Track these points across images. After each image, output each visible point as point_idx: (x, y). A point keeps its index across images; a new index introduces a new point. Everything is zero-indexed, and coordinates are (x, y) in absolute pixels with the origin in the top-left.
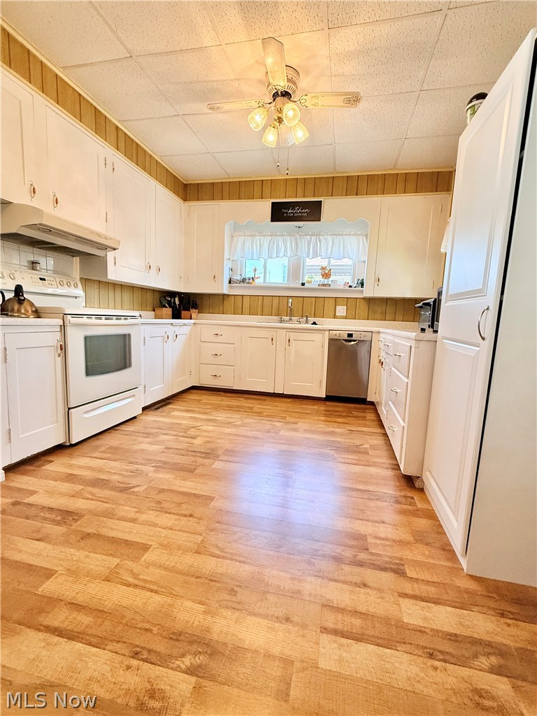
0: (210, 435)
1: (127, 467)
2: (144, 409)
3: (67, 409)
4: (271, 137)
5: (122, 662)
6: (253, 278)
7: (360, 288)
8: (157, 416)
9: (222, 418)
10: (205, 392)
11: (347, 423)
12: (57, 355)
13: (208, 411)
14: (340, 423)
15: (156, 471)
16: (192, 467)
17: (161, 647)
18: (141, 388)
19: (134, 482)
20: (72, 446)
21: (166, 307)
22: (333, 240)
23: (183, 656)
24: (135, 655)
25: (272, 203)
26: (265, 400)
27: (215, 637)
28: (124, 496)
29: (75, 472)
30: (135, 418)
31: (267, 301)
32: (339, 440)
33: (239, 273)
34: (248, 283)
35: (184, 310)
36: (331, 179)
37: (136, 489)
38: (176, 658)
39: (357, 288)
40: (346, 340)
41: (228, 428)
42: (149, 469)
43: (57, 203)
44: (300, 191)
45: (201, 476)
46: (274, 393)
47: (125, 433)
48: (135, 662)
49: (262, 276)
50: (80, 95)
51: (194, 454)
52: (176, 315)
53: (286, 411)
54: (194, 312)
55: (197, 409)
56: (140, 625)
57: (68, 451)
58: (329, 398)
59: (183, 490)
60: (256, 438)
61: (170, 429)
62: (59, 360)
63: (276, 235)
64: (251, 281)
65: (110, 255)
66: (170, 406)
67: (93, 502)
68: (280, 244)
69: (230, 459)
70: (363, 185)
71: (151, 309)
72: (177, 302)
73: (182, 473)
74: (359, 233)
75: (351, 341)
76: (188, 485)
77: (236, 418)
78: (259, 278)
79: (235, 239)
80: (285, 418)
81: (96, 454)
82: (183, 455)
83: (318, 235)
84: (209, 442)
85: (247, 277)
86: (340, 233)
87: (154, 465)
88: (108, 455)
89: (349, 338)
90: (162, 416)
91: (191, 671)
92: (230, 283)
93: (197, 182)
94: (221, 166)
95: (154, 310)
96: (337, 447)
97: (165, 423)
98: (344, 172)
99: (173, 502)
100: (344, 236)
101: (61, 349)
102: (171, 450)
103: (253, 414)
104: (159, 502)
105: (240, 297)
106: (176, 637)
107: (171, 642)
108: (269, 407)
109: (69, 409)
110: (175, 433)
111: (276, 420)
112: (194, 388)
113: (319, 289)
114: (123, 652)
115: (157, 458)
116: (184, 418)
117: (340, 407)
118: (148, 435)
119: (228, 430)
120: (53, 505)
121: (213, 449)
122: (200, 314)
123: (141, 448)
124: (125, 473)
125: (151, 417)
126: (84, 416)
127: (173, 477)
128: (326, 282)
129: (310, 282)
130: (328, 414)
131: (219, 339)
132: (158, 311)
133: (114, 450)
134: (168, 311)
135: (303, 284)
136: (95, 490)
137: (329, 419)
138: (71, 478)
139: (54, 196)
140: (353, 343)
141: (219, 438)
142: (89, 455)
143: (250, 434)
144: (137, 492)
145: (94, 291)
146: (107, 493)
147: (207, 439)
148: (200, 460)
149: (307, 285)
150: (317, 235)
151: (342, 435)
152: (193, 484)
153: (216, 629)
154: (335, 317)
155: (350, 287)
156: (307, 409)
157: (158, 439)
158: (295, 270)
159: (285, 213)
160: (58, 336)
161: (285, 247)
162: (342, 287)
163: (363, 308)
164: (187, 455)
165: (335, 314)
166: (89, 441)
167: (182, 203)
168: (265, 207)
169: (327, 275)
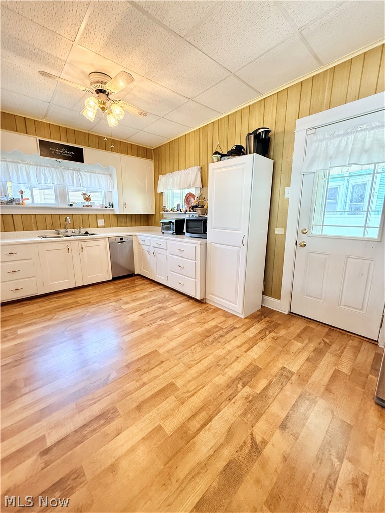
5: (231, 405)
7: (111, 208)
17: (230, 392)
22: (90, 176)
23: (237, 387)
24: (230, 400)
25: (39, 140)
27: (234, 376)
31: (40, 219)
33: (3, 194)
34: (19, 204)
36: (87, 135)
38: (237, 389)
40: (120, 243)
44: (63, 137)
48: (233, 401)
49: (30, 198)
56: (217, 396)
58: (114, 279)
63: (42, 166)
64: (21, 202)
68: (46, 173)
74: (106, 173)
78: (27, 199)
86: (94, 172)
91: (244, 386)
100: (98, 175)
105: (10, 217)
106: (228, 386)
107: (230, 388)
113: (83, 209)
114: (226, 403)
129: (76, 203)
131: (15, 257)
135: (71, 205)
149: (74, 206)
153: (231, 375)
154: (98, 227)
155: (106, 207)
158: (62, 195)
159: (53, 151)
161: (52, 177)
162: (100, 208)
163: (114, 220)
165: (97, 225)
169: (88, 199)
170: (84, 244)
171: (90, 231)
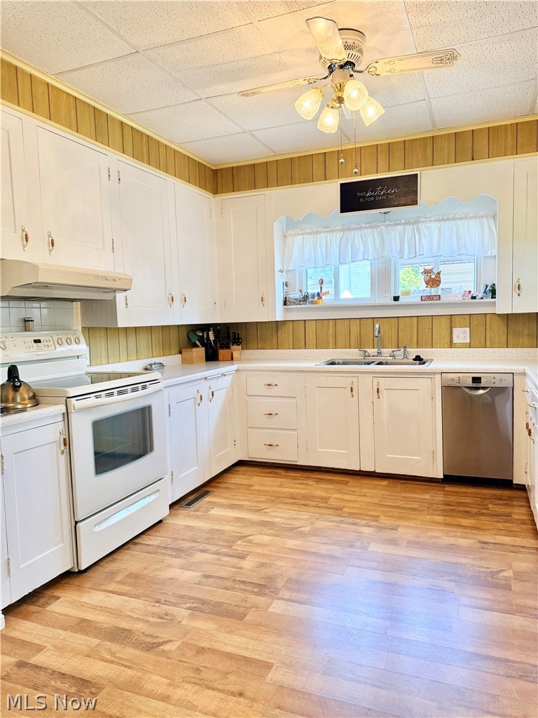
0: (265, 551)
1: (155, 610)
2: (172, 506)
3: (73, 524)
4: (330, 121)
6: (318, 294)
7: (490, 300)
8: (190, 516)
9: (283, 520)
10: (256, 469)
11: (477, 528)
12: (60, 452)
13: (262, 506)
14: (466, 527)
15: (192, 617)
16: (242, 610)
18: (168, 477)
19: (164, 634)
20: (81, 572)
21: (197, 346)
22: (439, 229)
25: (341, 184)
26: (346, 483)
28: (151, 657)
29: (89, 616)
30: (161, 521)
31: (341, 328)
32: (464, 561)
33: (298, 288)
34: (312, 303)
35: (222, 348)
36: (430, 141)
37: (166, 647)
39: (484, 300)
40: (470, 388)
41: (291, 538)
42: (181, 613)
43: (53, 245)
44: (382, 164)
45: (255, 625)
46: (360, 471)
47: (147, 549)
49: (332, 291)
50: (76, 98)
51: (242, 586)
52: (212, 357)
53: (380, 505)
54: (236, 351)
55: (246, 503)
57: (77, 581)
58: (448, 480)
59: (229, 649)
60: (332, 557)
61: (208, 541)
62: (63, 459)
63: (350, 229)
64: (316, 299)
65: (120, 297)
66: (207, 499)
67: (113, 666)
68: (356, 241)
69: (294, 596)
70: (482, 143)
71: (177, 350)
72: (212, 337)
73: (227, 622)
74: (482, 213)
75: (478, 389)
76: (235, 642)
77: (302, 517)
78: (327, 293)
79: (289, 239)
80: (376, 518)
81: (112, 587)
82: (228, 589)
83: (416, 222)
84: (263, 565)
85: (311, 291)
86: (451, 217)
87: (188, 605)
88: (126, 589)
89: (475, 385)
90: (198, 517)
92: (285, 303)
93: (231, 166)
94: (264, 144)
95: (181, 353)
96: (460, 576)
97: (200, 530)
98: (450, 128)
99: (217, 671)
100: (458, 222)
101: (65, 445)
102: (211, 580)
103: (329, 511)
104: (198, 670)
105: (302, 324)
108: (353, 498)
109: (76, 523)
110: (215, 549)
111: (364, 522)
112: (240, 463)
113: (419, 305)
115: (193, 594)
116: (227, 520)
117: (468, 495)
118: (179, 552)
119: (291, 543)
120: (65, 670)
121: (271, 579)
122: (246, 351)
123: (170, 576)
124: (151, 619)
125: (183, 520)
126: (94, 529)
127: (215, 627)
128: (433, 291)
129: (407, 293)
130: (450, 510)
131: (273, 391)
132: (186, 353)
133: (135, 577)
134: (200, 351)
135: (396, 299)
136: (115, 647)
137: (449, 520)
138: (83, 626)
139: (49, 236)
140: (481, 392)
141: (280, 558)
142: (103, 587)
143: (324, 549)
144: (168, 652)
145: (101, 344)
146: (129, 652)
147: (260, 560)
148: (253, 599)
149: (402, 300)
150: (414, 223)
151: (469, 550)
152: (242, 640)
154: (450, 345)
155: (474, 298)
156: (414, 500)
157: (192, 559)
158: (383, 276)
159: (361, 197)
160: (61, 426)
161: (365, 245)
162: (459, 299)
163: (497, 330)
164: (233, 588)
165: (450, 342)
166: (101, 564)
167: (211, 197)
168: (330, 192)
169: (434, 281)
170: (384, 383)
171: (424, 353)
